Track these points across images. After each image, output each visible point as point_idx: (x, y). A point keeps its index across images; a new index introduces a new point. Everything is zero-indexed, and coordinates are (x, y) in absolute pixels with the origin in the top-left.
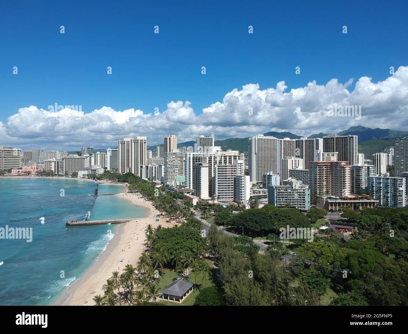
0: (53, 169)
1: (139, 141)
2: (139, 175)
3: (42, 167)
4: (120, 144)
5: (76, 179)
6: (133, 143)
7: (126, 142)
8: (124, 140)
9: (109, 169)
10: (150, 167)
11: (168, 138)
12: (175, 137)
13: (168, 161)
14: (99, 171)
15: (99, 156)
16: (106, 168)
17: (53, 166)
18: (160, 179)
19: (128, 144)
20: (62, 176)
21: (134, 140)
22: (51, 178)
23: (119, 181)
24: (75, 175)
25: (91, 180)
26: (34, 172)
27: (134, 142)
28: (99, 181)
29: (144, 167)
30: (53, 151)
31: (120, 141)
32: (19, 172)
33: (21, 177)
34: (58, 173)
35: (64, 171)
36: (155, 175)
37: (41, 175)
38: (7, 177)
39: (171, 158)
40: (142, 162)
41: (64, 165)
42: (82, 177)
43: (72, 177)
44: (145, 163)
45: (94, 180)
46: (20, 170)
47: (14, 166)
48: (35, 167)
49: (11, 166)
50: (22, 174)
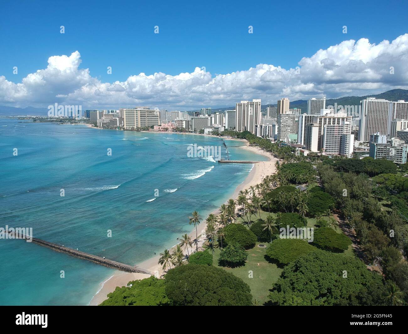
0: (184, 127)
1: (255, 104)
2: (254, 133)
3: (176, 125)
4: (238, 106)
5: (203, 135)
8: (241, 103)
9: (227, 128)
10: (264, 126)
11: (281, 101)
12: (287, 100)
13: (281, 121)
14: (221, 129)
15: (218, 116)
16: (225, 127)
17: (184, 124)
18: (273, 136)
19: (244, 106)
20: (192, 132)
21: (250, 103)
22: (183, 133)
23: (238, 138)
24: (202, 132)
25: (215, 136)
26: (170, 128)
27: (250, 105)
28: (222, 137)
29: (259, 126)
30: (176, 111)
31: (238, 103)
32: (159, 128)
33: (162, 132)
34: (188, 130)
35: (193, 129)
36: (268, 133)
37: (176, 131)
38: (151, 132)
39: (285, 119)
40: (256, 122)
41: (193, 123)
42: (207, 133)
43: (200, 134)
44: (259, 123)
45: (218, 136)
46: (160, 127)
47: (154, 123)
48: (170, 124)
49: (152, 123)
50: (162, 130)
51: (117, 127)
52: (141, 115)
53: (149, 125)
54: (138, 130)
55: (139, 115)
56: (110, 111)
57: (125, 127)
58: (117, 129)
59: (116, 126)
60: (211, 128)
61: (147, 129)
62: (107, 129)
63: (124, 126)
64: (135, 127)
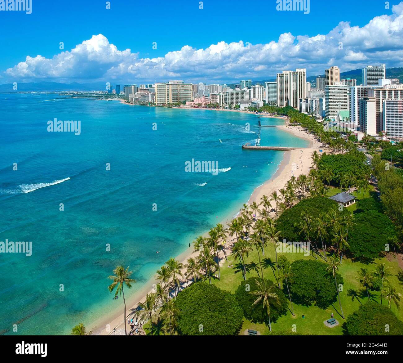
0: (218, 102)
1: (298, 74)
2: (298, 108)
3: (209, 100)
4: (279, 77)
5: (238, 111)
6: (292, 76)
7: (284, 75)
8: (283, 73)
9: (267, 102)
10: (310, 101)
11: (330, 70)
12: (337, 68)
13: (329, 94)
14: (259, 104)
15: (257, 89)
16: (265, 101)
17: (218, 99)
18: (321, 113)
19: (286, 77)
20: (226, 108)
21: (293, 73)
22: (217, 109)
23: (278, 114)
24: (238, 107)
25: (252, 113)
26: (203, 104)
28: (259, 114)
29: (303, 100)
30: (215, 84)
31: (279, 74)
32: (191, 104)
33: (194, 108)
34: (222, 105)
35: (228, 104)
36: (315, 109)
37: (209, 107)
38: (182, 108)
39: (333, 91)
40: (301, 95)
41: (228, 98)
42: (244, 109)
43: (235, 110)
44: (304, 96)
45: (255, 113)
46: (193, 103)
47: (187, 98)
48: (204, 99)
49: (185, 98)
50: (194, 106)
51: (149, 103)
52: (173, 89)
53: (181, 100)
54: (169, 106)
55: (171, 90)
56: (148, 85)
58: (148, 106)
59: (147, 102)
60: (248, 103)
61: (178, 105)
62: (138, 105)
63: (155, 101)
64: (166, 103)
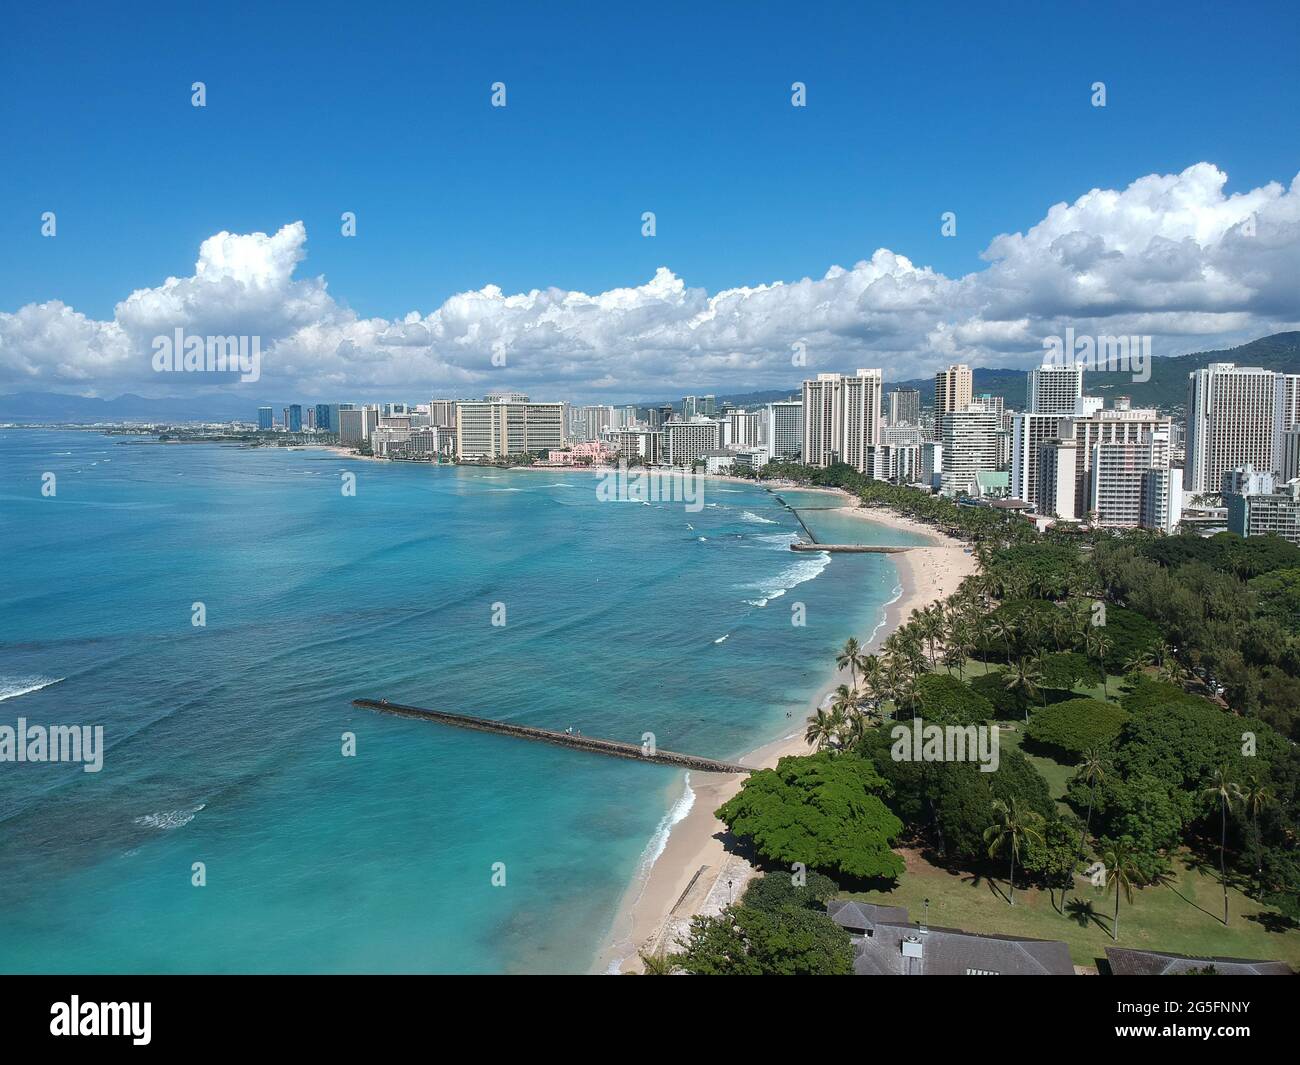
0: (642, 452)
1: (863, 382)
2: (863, 469)
3: (612, 447)
4: (809, 391)
6: (847, 388)
7: (823, 383)
8: (819, 380)
9: (771, 454)
10: (897, 450)
11: (948, 373)
12: (966, 370)
13: (954, 434)
14: (758, 458)
17: (642, 446)
18: (927, 479)
19: (829, 390)
20: (668, 468)
21: (849, 380)
23: (816, 484)
24: (700, 467)
25: (741, 480)
26: (599, 457)
27: (849, 385)
28: (763, 483)
29: (878, 449)
31: (808, 381)
32: (565, 457)
33: (575, 469)
34: (655, 461)
36: (910, 469)
38: (539, 468)
39: (963, 426)
40: (869, 439)
41: (671, 442)
42: (717, 470)
44: (877, 439)
45: (753, 481)
46: (568, 454)
47: (547, 443)
48: (598, 445)
49: (543, 443)
50: (573, 463)
51: (434, 456)
52: (511, 418)
53: (533, 448)
54: (501, 463)
55: (505, 420)
57: (460, 454)
58: (435, 463)
59: (431, 452)
60: (728, 456)
61: (527, 460)
62: (403, 463)
63: (455, 452)
64: (492, 455)
